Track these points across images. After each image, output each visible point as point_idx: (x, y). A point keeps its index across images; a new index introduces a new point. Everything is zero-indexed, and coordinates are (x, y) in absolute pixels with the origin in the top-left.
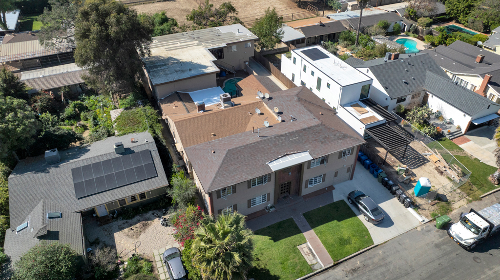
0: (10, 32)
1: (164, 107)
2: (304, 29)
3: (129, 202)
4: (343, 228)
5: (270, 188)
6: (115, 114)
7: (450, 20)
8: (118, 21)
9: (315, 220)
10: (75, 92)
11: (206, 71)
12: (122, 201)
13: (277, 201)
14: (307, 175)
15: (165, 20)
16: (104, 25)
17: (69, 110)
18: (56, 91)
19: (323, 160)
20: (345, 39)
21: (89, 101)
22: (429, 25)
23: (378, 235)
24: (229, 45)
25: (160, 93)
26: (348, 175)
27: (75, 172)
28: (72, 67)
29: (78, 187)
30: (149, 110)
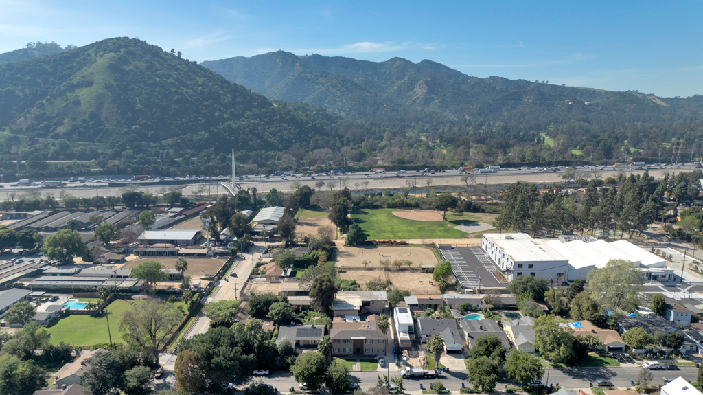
0: (287, 277)
1: (334, 319)
2: (418, 299)
3: (310, 343)
4: (371, 365)
5: (351, 346)
6: (316, 318)
7: (517, 309)
8: (326, 284)
9: (362, 361)
10: (305, 308)
11: (355, 308)
12: (308, 341)
13: (354, 353)
14: (366, 346)
15: (354, 283)
16: (321, 285)
17: (301, 314)
18: (299, 306)
19: (372, 342)
20: (441, 309)
21: (310, 313)
22: (491, 309)
23: (380, 369)
24: (373, 301)
25: (335, 313)
26: (384, 353)
27: (298, 330)
28: (307, 298)
29: (297, 334)
30: (329, 319)
